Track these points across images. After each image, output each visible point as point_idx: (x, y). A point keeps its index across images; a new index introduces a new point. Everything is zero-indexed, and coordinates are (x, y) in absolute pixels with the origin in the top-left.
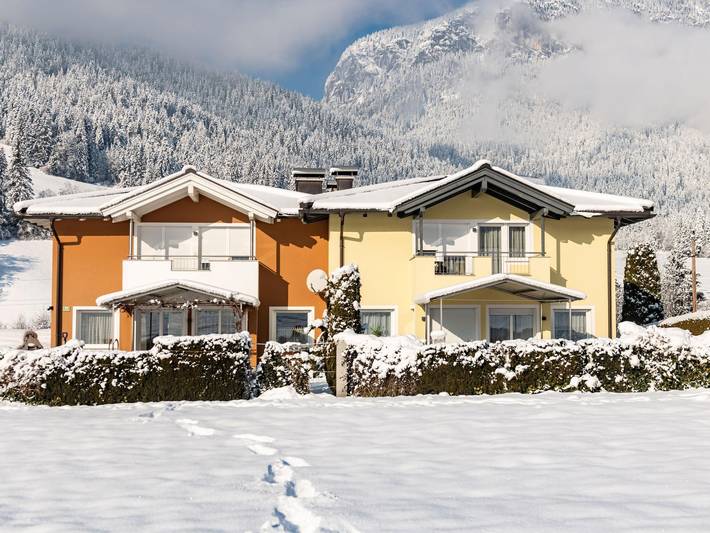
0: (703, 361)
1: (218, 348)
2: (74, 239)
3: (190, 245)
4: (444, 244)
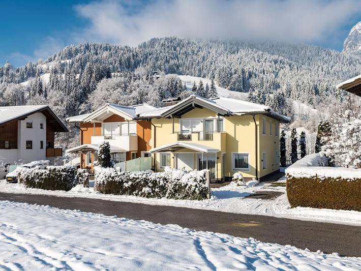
0: (183, 185)
1: (59, 171)
2: (86, 129)
3: (118, 130)
4: (192, 127)
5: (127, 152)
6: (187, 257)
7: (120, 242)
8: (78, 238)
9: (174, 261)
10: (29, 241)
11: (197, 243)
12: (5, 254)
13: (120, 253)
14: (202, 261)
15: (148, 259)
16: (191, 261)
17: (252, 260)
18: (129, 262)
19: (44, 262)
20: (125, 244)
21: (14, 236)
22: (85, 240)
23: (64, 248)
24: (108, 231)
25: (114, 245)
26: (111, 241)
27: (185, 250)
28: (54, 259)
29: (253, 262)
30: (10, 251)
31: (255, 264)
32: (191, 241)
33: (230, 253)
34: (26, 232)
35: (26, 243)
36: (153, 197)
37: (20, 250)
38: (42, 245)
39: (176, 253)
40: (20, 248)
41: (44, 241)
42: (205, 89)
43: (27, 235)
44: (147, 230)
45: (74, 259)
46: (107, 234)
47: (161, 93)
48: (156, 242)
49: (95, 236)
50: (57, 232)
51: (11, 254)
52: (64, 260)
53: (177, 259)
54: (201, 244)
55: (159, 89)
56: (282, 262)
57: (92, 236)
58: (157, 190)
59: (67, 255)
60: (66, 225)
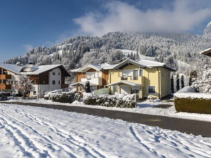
0: (124, 101)
1: (67, 94)
2: (79, 75)
3: (93, 75)
4: (127, 74)
5: (97, 86)
6: (127, 135)
7: (95, 127)
8: (76, 125)
9: (120, 137)
10: (55, 126)
11: (131, 128)
12: (44, 131)
13: (95, 132)
14: (133, 137)
15: (108, 136)
16: (128, 137)
17: (158, 137)
18: (99, 137)
19: (61, 136)
20: (97, 128)
21: (48, 123)
22: (79, 126)
23: (70, 129)
24: (89, 122)
25: (93, 128)
26: (91, 127)
27: (125, 132)
28: (66, 134)
29: (158, 138)
30: (46, 130)
31: (160, 139)
32: (128, 128)
33: (147, 133)
34: (53, 121)
35: (53, 127)
36: (110, 106)
37: (51, 130)
38: (60, 128)
39: (121, 133)
40: (51, 129)
41: (61, 126)
42: (134, 56)
43: (54, 123)
44: (107, 122)
45: (75, 134)
46: (89, 123)
47: (113, 58)
48: (112, 127)
49: (84, 124)
50: (67, 122)
51: (47, 132)
52: (70, 135)
53: (121, 136)
54: (133, 129)
55: (112, 56)
56: (173, 139)
57: (82, 124)
58: (111, 103)
59: (72, 132)
60: (71, 119)
